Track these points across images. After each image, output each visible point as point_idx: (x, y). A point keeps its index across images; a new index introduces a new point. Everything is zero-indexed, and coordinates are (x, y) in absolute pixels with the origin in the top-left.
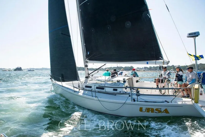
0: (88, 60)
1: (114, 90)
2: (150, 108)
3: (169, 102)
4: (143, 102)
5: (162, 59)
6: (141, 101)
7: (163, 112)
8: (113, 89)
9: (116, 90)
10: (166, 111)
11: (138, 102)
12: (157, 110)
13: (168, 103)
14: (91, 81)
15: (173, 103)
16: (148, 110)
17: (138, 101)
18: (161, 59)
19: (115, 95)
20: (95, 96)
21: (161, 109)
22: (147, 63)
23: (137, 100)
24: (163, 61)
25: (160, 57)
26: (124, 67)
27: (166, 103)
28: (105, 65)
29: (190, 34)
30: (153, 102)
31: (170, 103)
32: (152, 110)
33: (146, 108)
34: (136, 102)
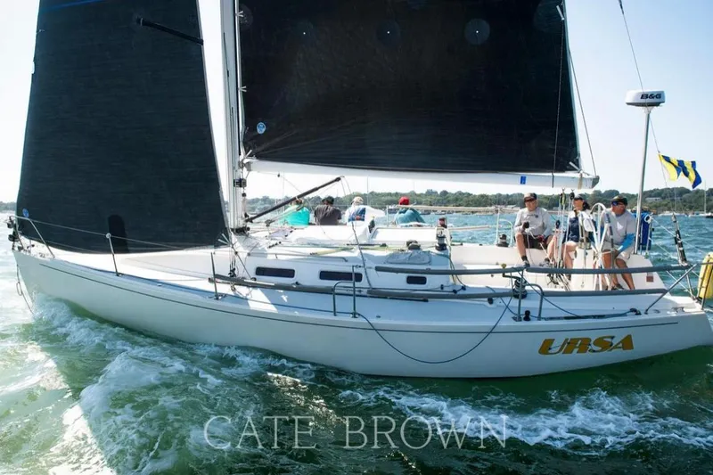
0: (251, 156)
1: (410, 280)
2: (578, 339)
3: (640, 314)
4: (559, 318)
5: (575, 170)
6: (552, 319)
7: (616, 347)
8: (404, 276)
9: (423, 281)
10: (627, 343)
11: (543, 322)
12: (599, 342)
13: (637, 314)
14: (276, 247)
15: (652, 316)
16: (569, 345)
17: (539, 318)
18: (572, 169)
19: (426, 301)
20: (352, 311)
21: (612, 338)
22: (523, 181)
23: (537, 315)
24: (577, 175)
25: (571, 163)
26: (424, 193)
27: (631, 318)
28: (338, 179)
29: (644, 96)
30: (594, 317)
31: (643, 317)
32: (584, 345)
33: (566, 340)
34: (534, 323)
